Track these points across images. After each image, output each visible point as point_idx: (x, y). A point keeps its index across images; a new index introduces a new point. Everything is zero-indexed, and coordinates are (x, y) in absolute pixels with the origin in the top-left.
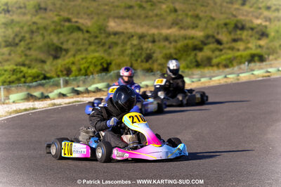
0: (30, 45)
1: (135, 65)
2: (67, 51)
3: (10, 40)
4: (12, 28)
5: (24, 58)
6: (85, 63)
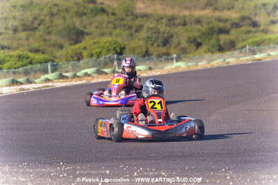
0: (50, 29)
1: (151, 50)
2: (89, 34)
3: (28, 24)
4: (31, 10)
6: (97, 47)
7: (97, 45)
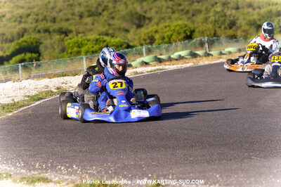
0: (114, 15)
1: (219, 32)
2: (150, 19)
3: (93, 10)
5: (107, 27)
6: (168, 31)
7: (168, 28)
